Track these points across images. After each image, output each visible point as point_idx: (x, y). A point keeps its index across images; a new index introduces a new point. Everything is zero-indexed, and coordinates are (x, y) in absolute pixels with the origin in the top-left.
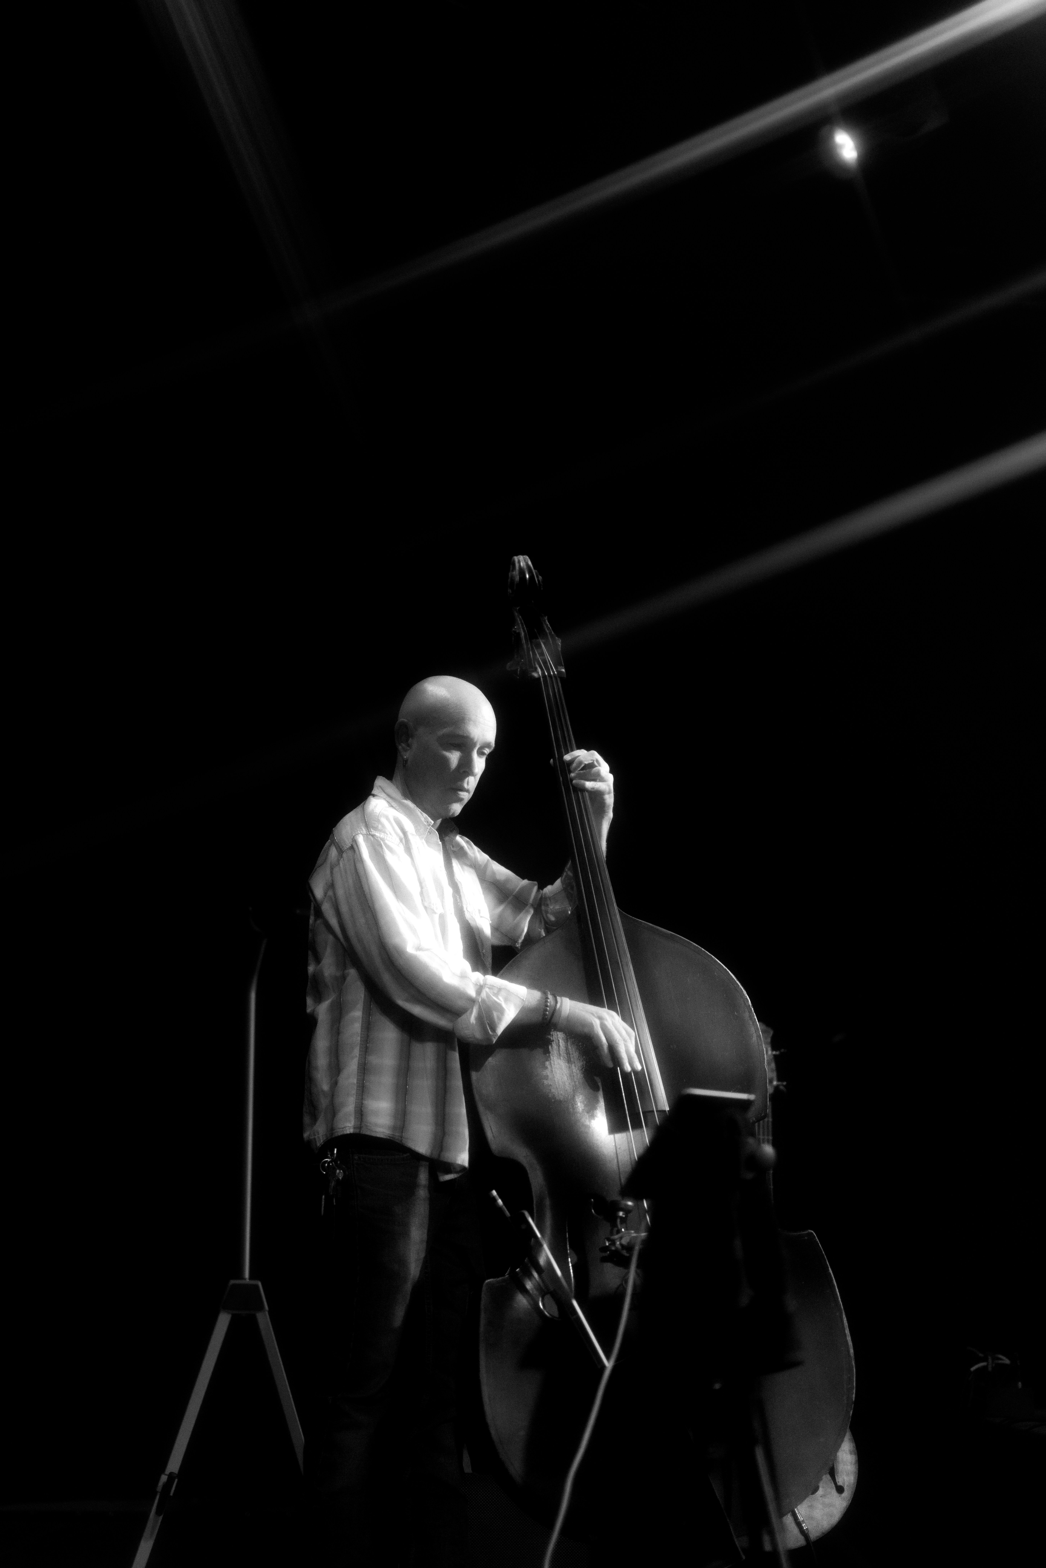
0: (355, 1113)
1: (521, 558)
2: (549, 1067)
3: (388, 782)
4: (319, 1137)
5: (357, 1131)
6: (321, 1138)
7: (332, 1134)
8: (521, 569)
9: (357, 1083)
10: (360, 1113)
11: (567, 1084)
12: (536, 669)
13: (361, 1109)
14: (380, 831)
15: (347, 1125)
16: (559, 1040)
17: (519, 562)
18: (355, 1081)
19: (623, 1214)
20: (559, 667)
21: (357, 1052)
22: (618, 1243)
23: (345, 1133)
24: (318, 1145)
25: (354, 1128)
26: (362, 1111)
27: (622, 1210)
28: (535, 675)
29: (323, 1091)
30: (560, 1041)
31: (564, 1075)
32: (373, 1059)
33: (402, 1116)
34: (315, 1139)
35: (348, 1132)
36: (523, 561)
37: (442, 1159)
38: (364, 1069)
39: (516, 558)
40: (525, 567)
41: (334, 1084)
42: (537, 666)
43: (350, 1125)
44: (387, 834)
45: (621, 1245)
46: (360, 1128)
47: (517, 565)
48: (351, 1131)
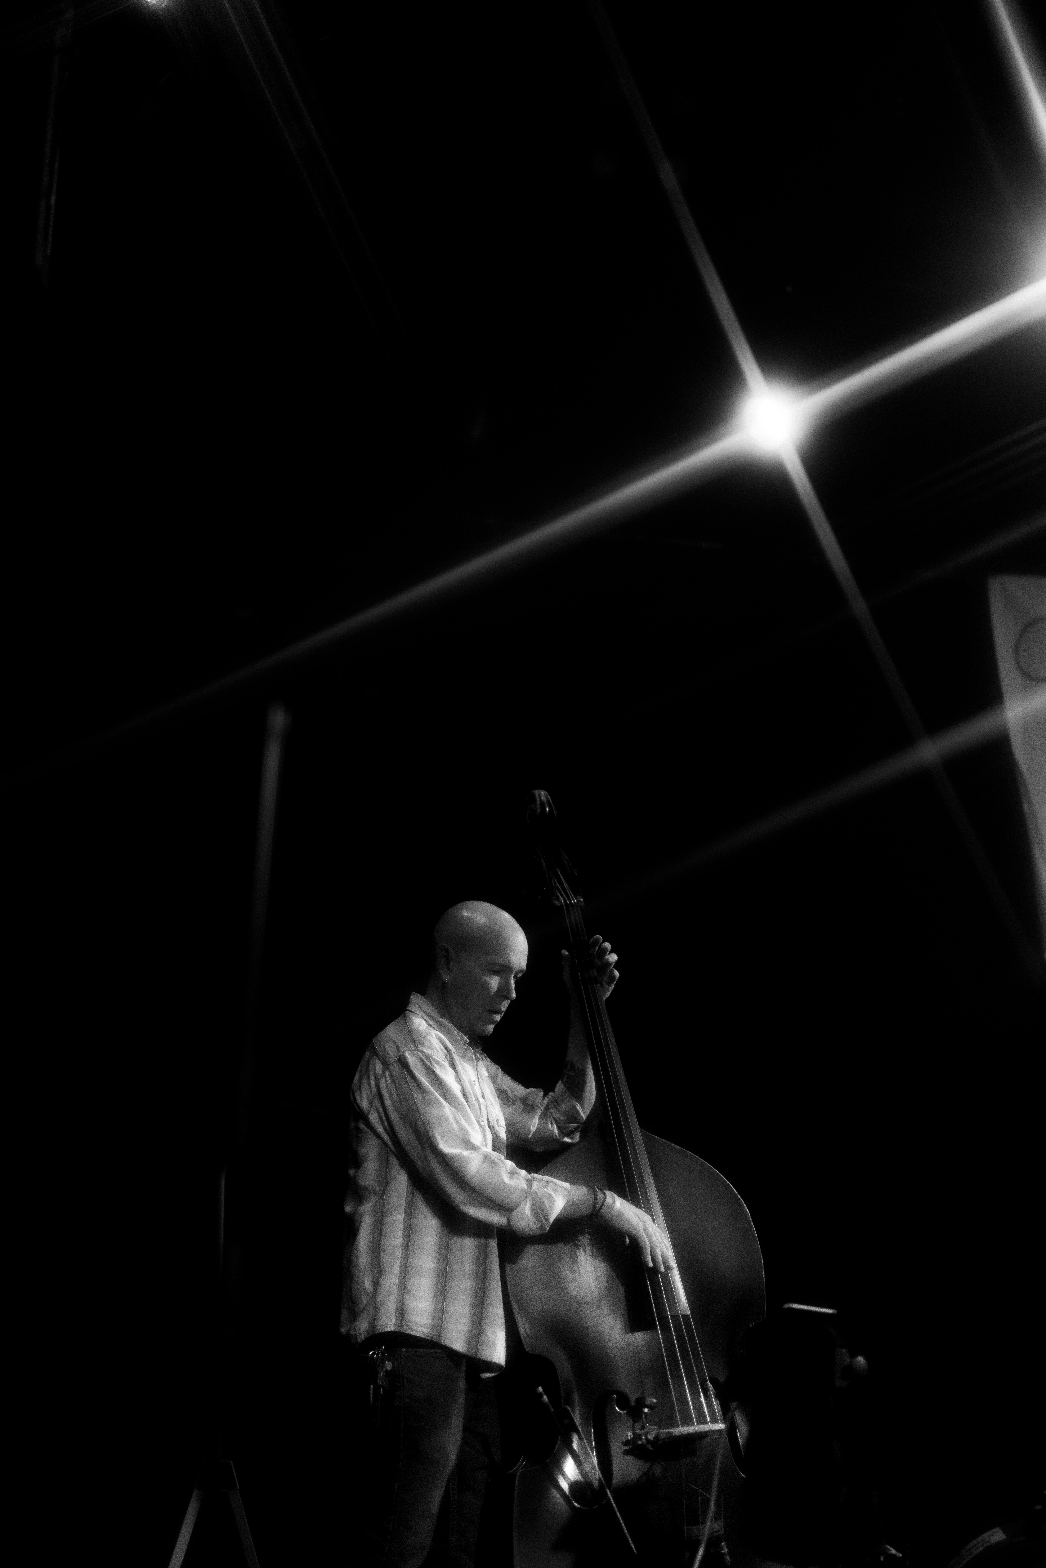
0: (396, 1312)
1: (543, 793)
2: (577, 1271)
3: (422, 997)
4: (360, 1334)
5: (398, 1329)
6: (362, 1334)
7: (373, 1331)
8: (542, 803)
9: (399, 1284)
10: (401, 1312)
11: (593, 1286)
12: (558, 898)
13: (402, 1309)
14: (427, 1047)
15: (388, 1323)
16: (585, 1246)
17: (540, 796)
18: (397, 1282)
19: (648, 1411)
20: (578, 896)
21: (399, 1254)
22: (644, 1437)
23: (386, 1330)
24: (359, 1340)
25: (395, 1326)
26: (403, 1310)
27: (647, 1406)
28: (557, 903)
29: (365, 1289)
30: (587, 1246)
31: (590, 1278)
32: (414, 1261)
33: (440, 1314)
34: (356, 1335)
35: (389, 1330)
36: (542, 795)
37: (479, 1356)
38: (405, 1270)
39: (536, 792)
40: (545, 801)
41: (376, 1284)
42: (559, 894)
43: (391, 1323)
44: (434, 1050)
45: (647, 1439)
46: (401, 1326)
47: (538, 800)
48: (392, 1329)
